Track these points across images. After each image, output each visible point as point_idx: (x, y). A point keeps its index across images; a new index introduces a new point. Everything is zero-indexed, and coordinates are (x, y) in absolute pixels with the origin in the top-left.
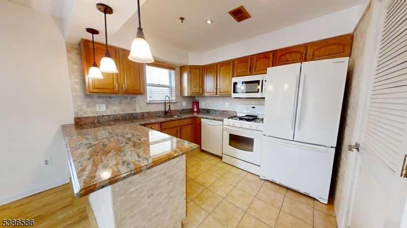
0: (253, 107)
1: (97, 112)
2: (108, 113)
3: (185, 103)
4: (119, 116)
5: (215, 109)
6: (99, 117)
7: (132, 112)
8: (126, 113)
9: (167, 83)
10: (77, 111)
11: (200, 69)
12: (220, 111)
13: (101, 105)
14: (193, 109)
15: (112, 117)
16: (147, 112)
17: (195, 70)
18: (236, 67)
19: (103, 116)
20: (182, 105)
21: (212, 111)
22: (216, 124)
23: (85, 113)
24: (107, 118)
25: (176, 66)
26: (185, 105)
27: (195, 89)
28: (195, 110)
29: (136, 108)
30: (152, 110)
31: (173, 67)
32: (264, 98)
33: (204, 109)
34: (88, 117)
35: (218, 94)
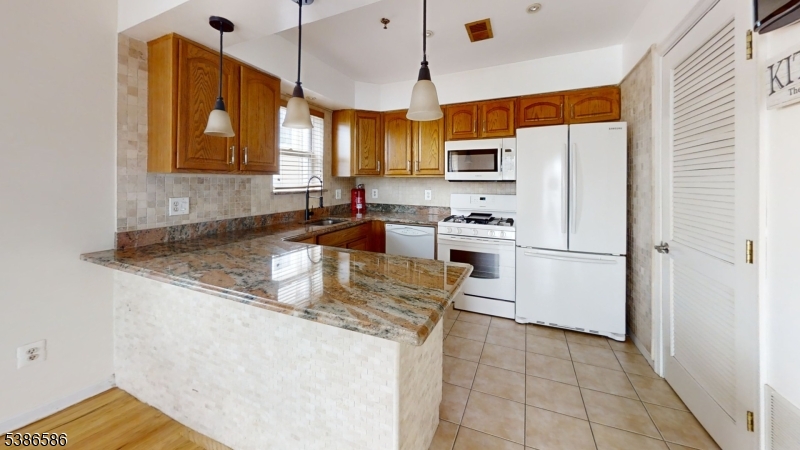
0: (482, 199)
1: (168, 218)
2: (194, 219)
3: (340, 191)
4: (215, 225)
5: (403, 203)
6: (174, 229)
7: (243, 215)
8: (229, 217)
9: (306, 148)
10: (124, 216)
11: (375, 118)
12: (413, 206)
13: (180, 200)
14: (353, 203)
15: (201, 228)
16: (271, 215)
17: (366, 120)
18: (450, 121)
19: (183, 227)
20: (334, 196)
21: (397, 208)
22: (420, 233)
23: (143, 220)
24: (190, 232)
25: (326, 109)
26: (339, 196)
27: (367, 161)
28: (359, 207)
29: (249, 205)
30: (281, 210)
31: (321, 111)
32: (514, 181)
33: (378, 205)
34: (148, 231)
35: (415, 172)
